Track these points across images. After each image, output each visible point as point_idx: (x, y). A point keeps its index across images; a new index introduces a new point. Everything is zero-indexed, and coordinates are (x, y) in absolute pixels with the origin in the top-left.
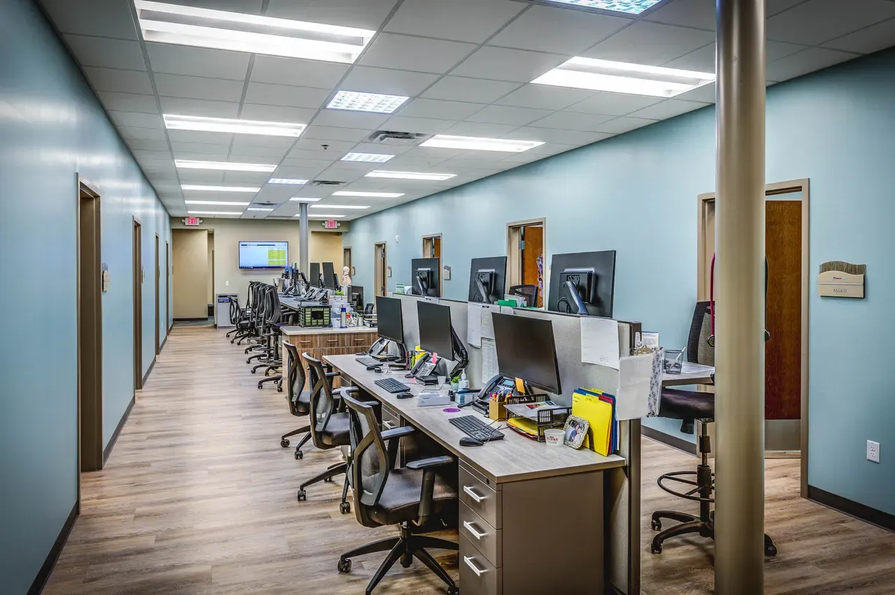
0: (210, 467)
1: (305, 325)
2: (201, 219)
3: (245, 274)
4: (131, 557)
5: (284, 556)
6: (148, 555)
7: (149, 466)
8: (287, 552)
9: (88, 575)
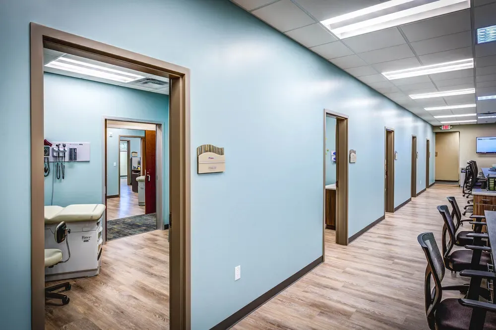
0: (396, 260)
1: (489, 189)
2: (451, 126)
3: (480, 157)
4: (327, 289)
5: (397, 325)
6: (334, 291)
7: (367, 250)
8: (401, 323)
9: (306, 289)
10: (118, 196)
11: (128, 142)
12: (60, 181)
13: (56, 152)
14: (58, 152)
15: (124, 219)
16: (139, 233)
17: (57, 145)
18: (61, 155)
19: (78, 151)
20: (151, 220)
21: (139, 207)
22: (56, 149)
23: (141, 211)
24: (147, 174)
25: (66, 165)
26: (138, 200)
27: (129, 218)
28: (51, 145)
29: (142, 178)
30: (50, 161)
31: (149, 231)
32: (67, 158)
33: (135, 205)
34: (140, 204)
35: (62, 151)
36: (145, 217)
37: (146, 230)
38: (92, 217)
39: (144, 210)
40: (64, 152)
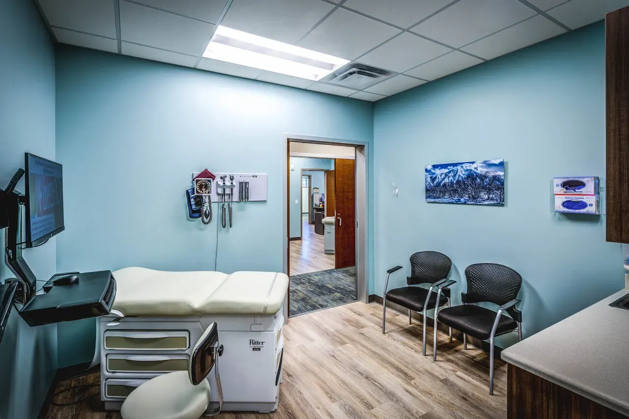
10: (299, 239)
11: (310, 177)
12: (228, 230)
13: (221, 187)
14: (224, 187)
15: (309, 275)
16: (333, 306)
17: (221, 178)
18: (228, 191)
19: (250, 186)
20: (344, 280)
21: (326, 255)
22: (221, 183)
23: (328, 263)
24: (337, 216)
25: (234, 206)
26: (323, 246)
27: (316, 274)
28: (213, 177)
29: (332, 219)
30: (212, 201)
31: (345, 302)
32: (236, 197)
33: (321, 252)
34: (328, 252)
35: (228, 187)
36: (335, 274)
37: (342, 301)
38: (266, 308)
39: (334, 262)
40: (232, 187)
